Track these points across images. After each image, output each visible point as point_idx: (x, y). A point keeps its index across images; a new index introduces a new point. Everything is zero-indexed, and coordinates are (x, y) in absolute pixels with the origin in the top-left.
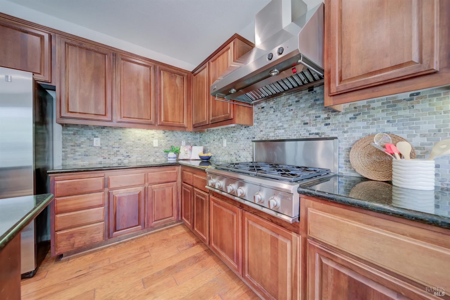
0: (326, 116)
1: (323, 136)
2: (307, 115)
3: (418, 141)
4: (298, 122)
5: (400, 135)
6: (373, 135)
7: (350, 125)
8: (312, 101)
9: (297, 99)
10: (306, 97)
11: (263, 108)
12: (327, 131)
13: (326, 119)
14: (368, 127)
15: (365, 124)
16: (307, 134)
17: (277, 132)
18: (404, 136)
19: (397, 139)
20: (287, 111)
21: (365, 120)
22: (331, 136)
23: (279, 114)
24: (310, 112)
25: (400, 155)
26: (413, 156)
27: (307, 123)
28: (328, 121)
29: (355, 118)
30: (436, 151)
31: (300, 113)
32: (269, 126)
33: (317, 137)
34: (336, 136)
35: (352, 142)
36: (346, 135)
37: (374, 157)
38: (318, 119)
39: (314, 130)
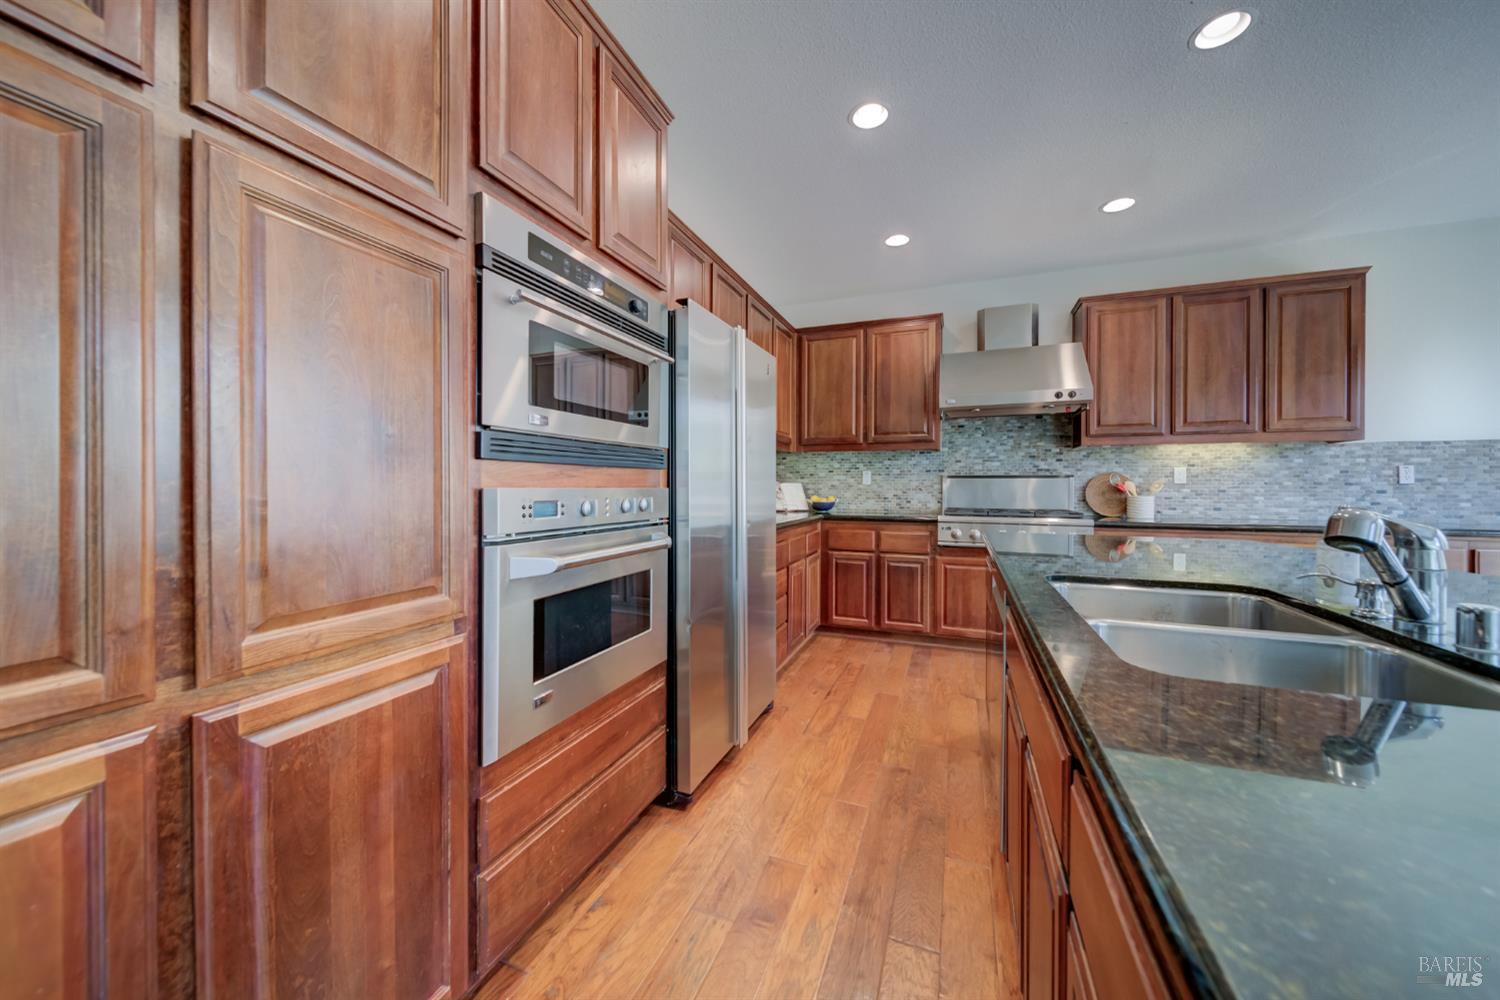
0: (1058, 450)
1: (1054, 474)
2: (1034, 447)
3: (1140, 480)
4: (1022, 454)
6: (1108, 473)
7: (1084, 463)
8: (1041, 430)
9: (1019, 425)
10: (1033, 424)
12: (1060, 468)
13: (1057, 453)
14: (1099, 467)
15: (1098, 463)
16: (1035, 470)
17: (987, 464)
18: (1128, 476)
19: (1124, 479)
20: (1005, 437)
21: (1096, 459)
22: (1063, 473)
23: (992, 441)
24: (1039, 444)
25: (1131, 492)
26: (1139, 494)
27: (1034, 457)
28: (1061, 457)
29: (1088, 456)
30: (1152, 489)
31: (1025, 444)
32: (973, 455)
33: (1048, 474)
34: (1068, 474)
35: (1085, 480)
36: (1079, 473)
37: (1107, 496)
38: (1049, 453)
39: (1043, 465)
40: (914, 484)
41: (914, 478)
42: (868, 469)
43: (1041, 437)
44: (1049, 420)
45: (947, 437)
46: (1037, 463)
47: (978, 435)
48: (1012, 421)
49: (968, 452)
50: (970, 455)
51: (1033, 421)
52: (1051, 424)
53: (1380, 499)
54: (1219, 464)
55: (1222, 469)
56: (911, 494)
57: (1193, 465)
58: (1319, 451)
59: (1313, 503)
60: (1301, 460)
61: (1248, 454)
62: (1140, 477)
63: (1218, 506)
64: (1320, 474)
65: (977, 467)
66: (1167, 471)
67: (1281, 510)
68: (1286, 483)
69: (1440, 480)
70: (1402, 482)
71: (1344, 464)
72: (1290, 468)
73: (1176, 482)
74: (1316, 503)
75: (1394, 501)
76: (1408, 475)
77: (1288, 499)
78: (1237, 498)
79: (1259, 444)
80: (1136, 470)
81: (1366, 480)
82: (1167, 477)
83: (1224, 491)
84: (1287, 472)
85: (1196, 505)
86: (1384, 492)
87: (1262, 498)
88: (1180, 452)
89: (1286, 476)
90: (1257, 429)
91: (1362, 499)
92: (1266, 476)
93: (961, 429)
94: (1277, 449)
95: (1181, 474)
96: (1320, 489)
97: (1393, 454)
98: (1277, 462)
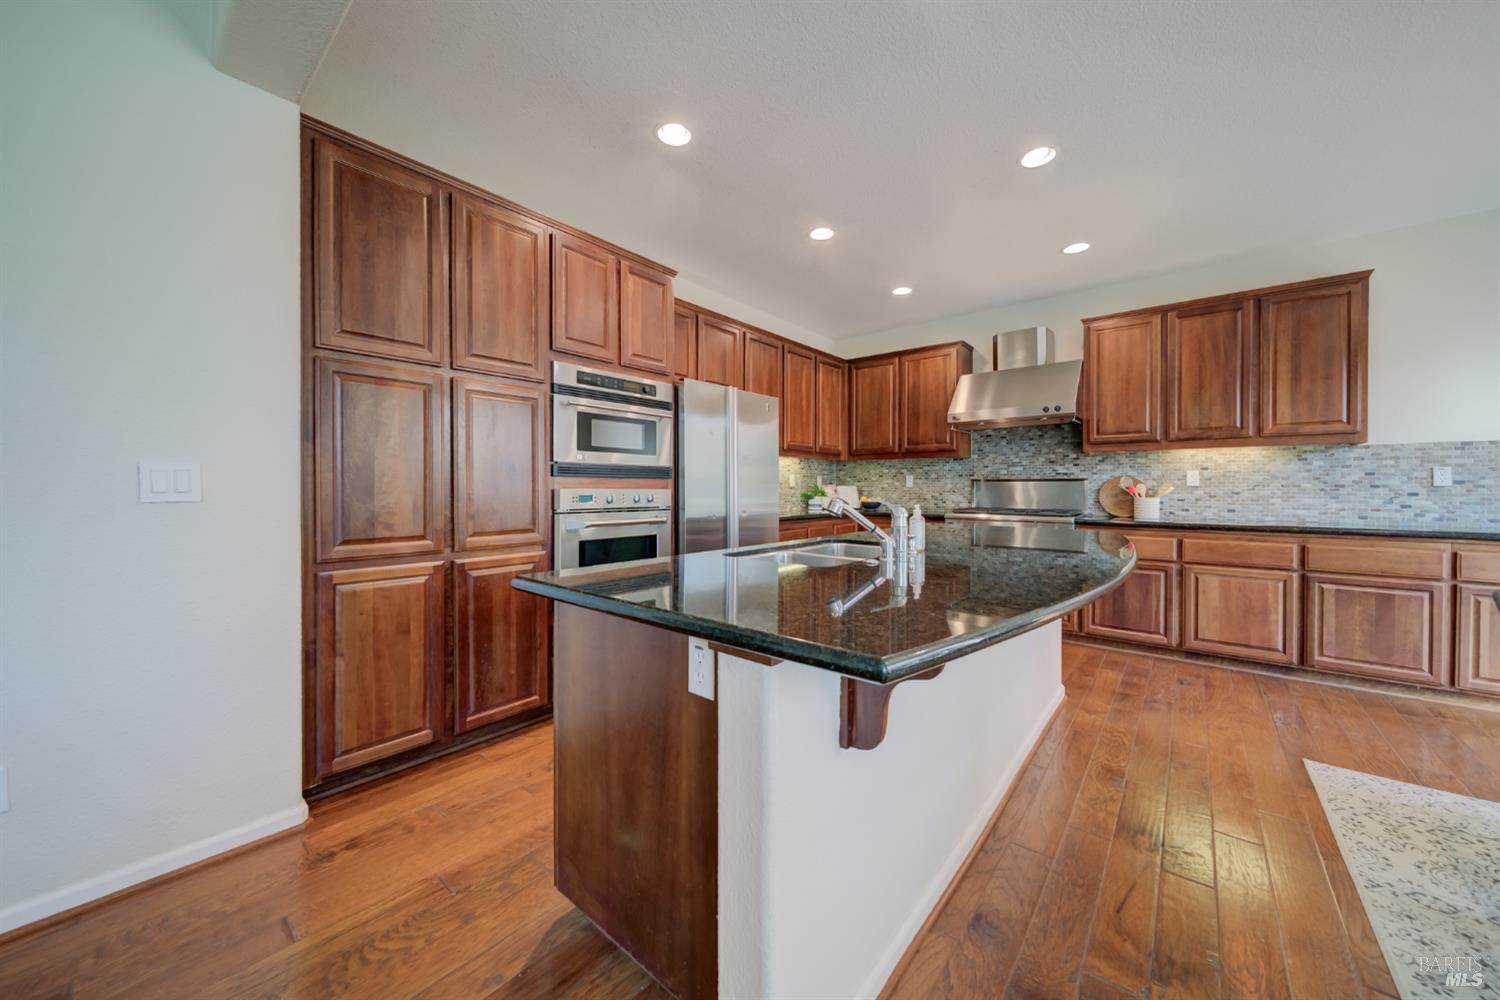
0: (1075, 456)
1: (1072, 477)
2: (1053, 453)
3: (1151, 483)
4: (1042, 459)
5: (1139, 479)
6: (1119, 478)
7: (1099, 467)
8: (1059, 438)
9: (1040, 434)
10: (1053, 432)
11: (988, 436)
12: (1077, 472)
13: (1074, 459)
14: (1114, 470)
15: (1112, 467)
16: (1054, 474)
17: (1011, 469)
18: (1142, 479)
19: (1136, 482)
20: (1027, 445)
21: (1112, 464)
22: (1080, 477)
23: (1015, 448)
24: (1057, 450)
25: (1139, 495)
26: (1147, 495)
27: (1053, 462)
28: (1077, 462)
29: (1102, 461)
30: (1160, 491)
31: (1045, 450)
32: (999, 461)
33: (1066, 477)
34: (1085, 477)
35: (1100, 483)
36: (1095, 477)
37: (1120, 497)
38: (1066, 459)
39: (1061, 470)
40: (949, 486)
41: (948, 481)
42: (911, 474)
43: (1059, 444)
44: (1067, 428)
45: (976, 446)
46: (1056, 468)
47: (1004, 443)
48: (1033, 430)
49: (995, 458)
50: (996, 461)
51: (1052, 429)
52: (1069, 432)
53: (1411, 501)
54: (1233, 467)
55: (1236, 472)
56: (947, 496)
57: (1206, 469)
58: (1340, 453)
59: (1333, 505)
60: (1322, 463)
61: (1264, 457)
62: (1154, 480)
63: (1232, 507)
64: (1343, 476)
65: (1002, 472)
66: (1180, 474)
67: (1299, 512)
68: (1304, 486)
69: (1482, 482)
70: (1435, 484)
71: (1369, 466)
72: (1309, 471)
73: (1188, 484)
74: (1339, 506)
75: (1429, 504)
76: (1444, 477)
77: (1307, 501)
78: (1252, 500)
79: (1276, 447)
80: (1150, 473)
81: (1395, 482)
82: (1179, 480)
83: (1238, 493)
84: (1306, 474)
85: (1210, 507)
86: (1416, 494)
87: (1279, 500)
88: (1193, 456)
89: (1304, 478)
91: (1391, 501)
92: (1283, 478)
93: (989, 439)
94: (1295, 452)
95: (1193, 478)
96: (1342, 491)
97: (1427, 456)
98: (1295, 465)
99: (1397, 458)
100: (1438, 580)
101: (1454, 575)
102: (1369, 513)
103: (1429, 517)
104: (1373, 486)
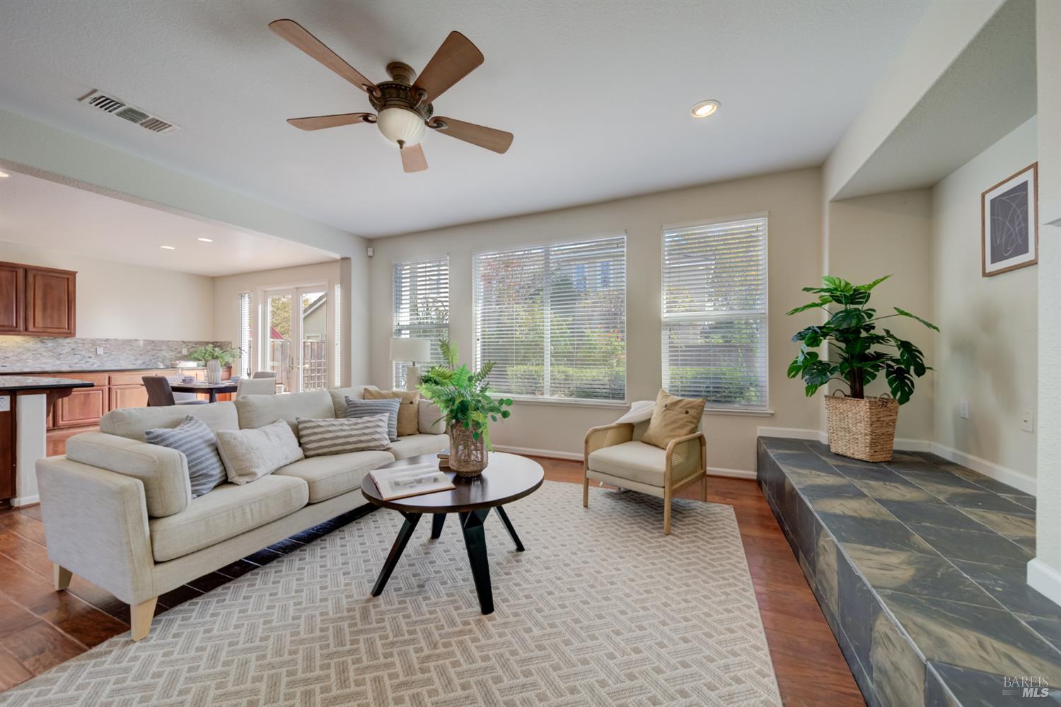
53: (89, 360)
54: (5, 345)
55: (6, 347)
58: (61, 341)
59: (58, 362)
60: (52, 345)
63: (5, 364)
64: (62, 350)
67: (41, 366)
68: (44, 354)
69: (113, 353)
70: (98, 353)
71: (73, 346)
72: (46, 347)
74: (60, 362)
75: (95, 361)
76: (100, 351)
77: (45, 361)
81: (83, 353)
83: (8, 358)
84: (45, 349)
86: (90, 357)
87: (31, 361)
89: (44, 351)
90: (22, 330)
91: (82, 360)
92: (33, 351)
94: (39, 339)
96: (61, 356)
97: (95, 343)
98: (39, 345)
99: (84, 344)
100: (105, 386)
101: (109, 384)
102: (73, 365)
103: (95, 366)
104: (75, 354)
